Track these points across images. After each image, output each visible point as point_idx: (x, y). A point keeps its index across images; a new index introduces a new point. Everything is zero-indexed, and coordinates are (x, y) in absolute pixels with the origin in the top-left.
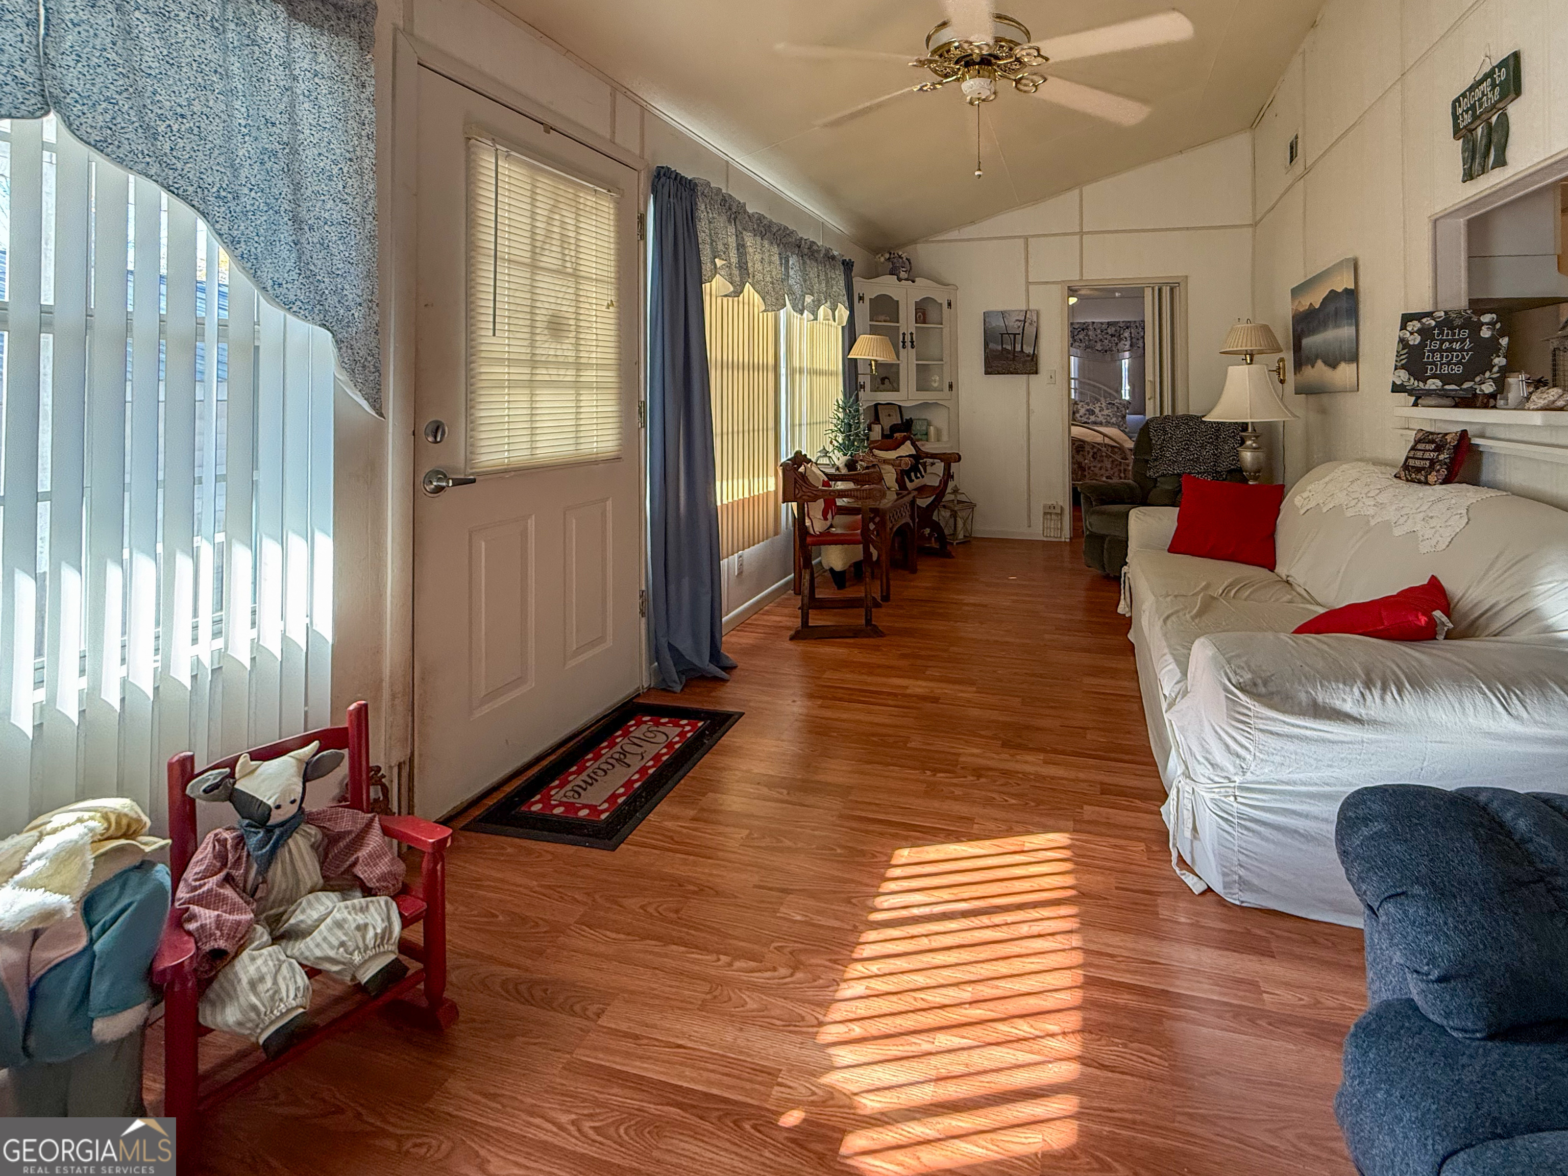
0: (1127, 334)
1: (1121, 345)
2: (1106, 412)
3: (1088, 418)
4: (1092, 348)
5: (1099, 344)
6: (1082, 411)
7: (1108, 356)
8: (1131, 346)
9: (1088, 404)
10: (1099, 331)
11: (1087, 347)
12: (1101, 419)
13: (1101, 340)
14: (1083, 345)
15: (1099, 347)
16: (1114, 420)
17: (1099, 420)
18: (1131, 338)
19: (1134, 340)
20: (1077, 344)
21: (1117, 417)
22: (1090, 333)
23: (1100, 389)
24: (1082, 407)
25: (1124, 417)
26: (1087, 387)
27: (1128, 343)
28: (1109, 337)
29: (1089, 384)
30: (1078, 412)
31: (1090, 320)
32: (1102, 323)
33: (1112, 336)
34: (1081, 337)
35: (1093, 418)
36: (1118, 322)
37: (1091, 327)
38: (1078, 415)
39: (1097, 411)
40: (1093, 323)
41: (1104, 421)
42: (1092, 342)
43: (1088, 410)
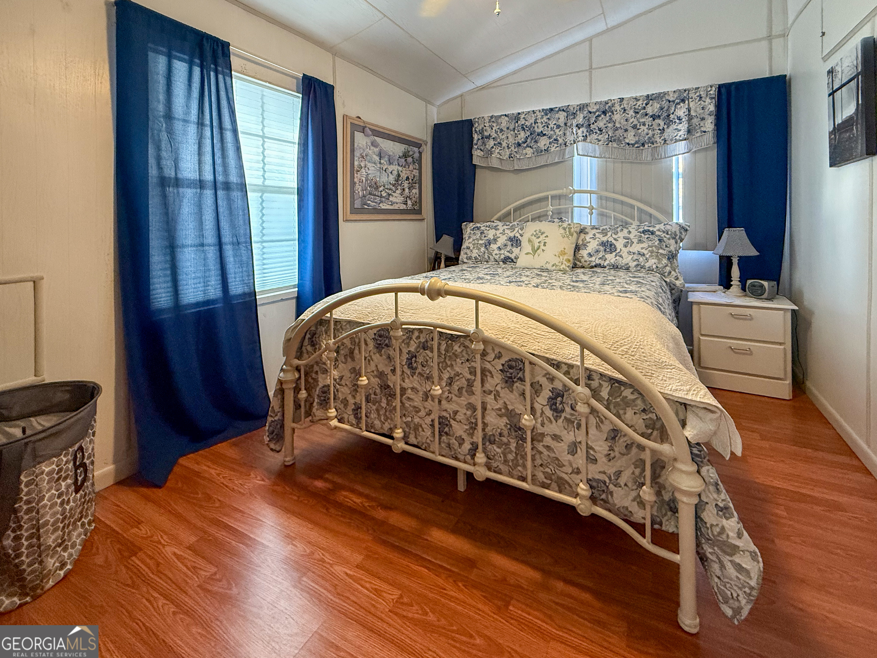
0: (681, 111)
1: (670, 132)
2: (636, 248)
3: (603, 258)
4: (619, 141)
5: (631, 133)
6: (593, 246)
7: (646, 153)
8: (689, 131)
9: (604, 233)
10: (631, 113)
11: (610, 140)
12: (627, 259)
13: (634, 127)
14: (604, 137)
15: (631, 138)
16: (652, 262)
17: (622, 262)
18: (690, 118)
19: (695, 121)
20: (595, 136)
21: (658, 257)
22: (617, 117)
23: (632, 207)
24: (594, 238)
25: (672, 257)
26: (610, 204)
27: (683, 127)
28: (648, 120)
29: (614, 201)
30: (585, 246)
31: (615, 97)
32: (637, 99)
33: (654, 117)
34: (601, 124)
35: (611, 258)
36: (665, 94)
37: (617, 107)
38: (584, 253)
39: (619, 245)
40: (622, 100)
41: (633, 264)
42: (620, 132)
43: (603, 244)
